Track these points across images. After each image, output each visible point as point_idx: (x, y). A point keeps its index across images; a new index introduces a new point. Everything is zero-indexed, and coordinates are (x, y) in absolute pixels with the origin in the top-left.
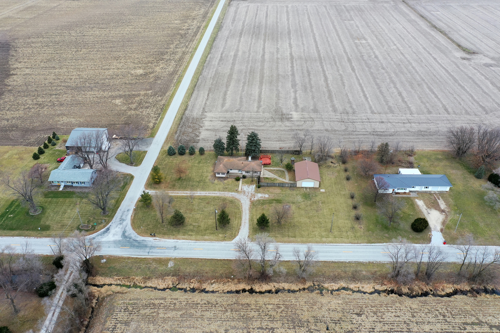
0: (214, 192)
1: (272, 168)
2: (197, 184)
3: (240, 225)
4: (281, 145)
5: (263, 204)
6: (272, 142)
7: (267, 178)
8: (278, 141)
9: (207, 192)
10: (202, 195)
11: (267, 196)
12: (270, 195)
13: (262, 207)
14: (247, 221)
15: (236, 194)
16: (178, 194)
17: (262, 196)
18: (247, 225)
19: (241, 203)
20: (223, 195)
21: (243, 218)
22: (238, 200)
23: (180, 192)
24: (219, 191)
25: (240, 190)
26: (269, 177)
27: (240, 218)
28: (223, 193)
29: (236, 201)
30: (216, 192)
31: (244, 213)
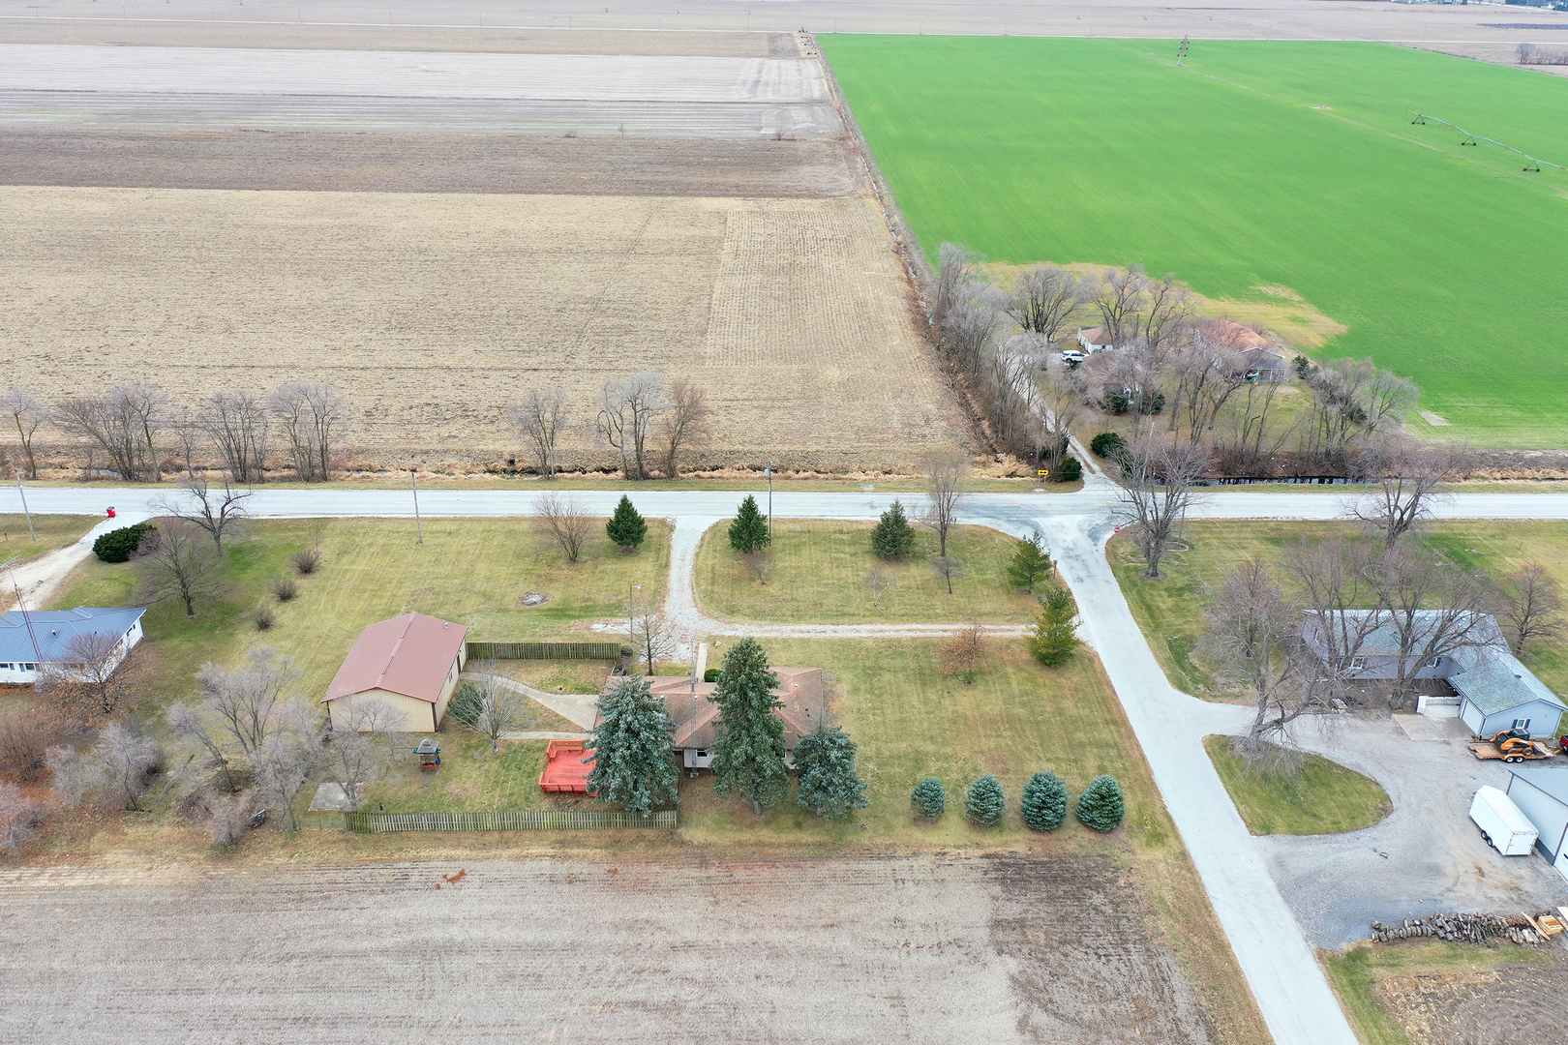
0: (806, 635)
1: (550, 735)
2: (884, 662)
3: (697, 554)
4: (445, 910)
5: (616, 608)
6: (495, 934)
7: (583, 691)
8: (448, 949)
9: (829, 635)
10: (849, 627)
11: (598, 627)
12: (586, 632)
13: (620, 598)
14: (675, 562)
15: (716, 633)
16: (942, 627)
17: (616, 628)
18: (676, 554)
19: (696, 606)
20: (768, 628)
21: (688, 569)
22: (710, 616)
23: (940, 634)
24: (785, 641)
25: (701, 645)
26: (573, 696)
27: (697, 572)
28: (769, 635)
29: (716, 614)
30: (796, 635)
31: (687, 581)
